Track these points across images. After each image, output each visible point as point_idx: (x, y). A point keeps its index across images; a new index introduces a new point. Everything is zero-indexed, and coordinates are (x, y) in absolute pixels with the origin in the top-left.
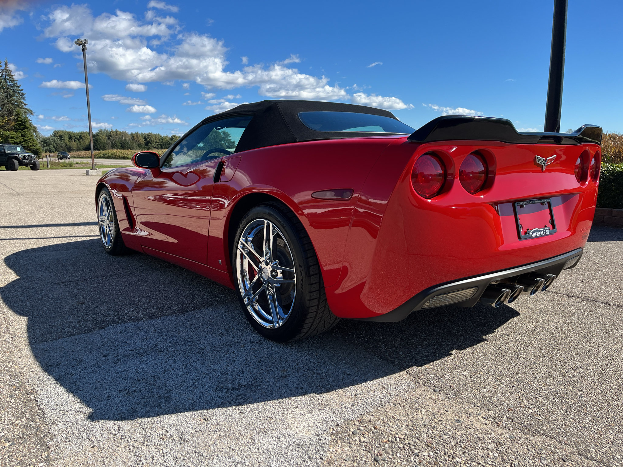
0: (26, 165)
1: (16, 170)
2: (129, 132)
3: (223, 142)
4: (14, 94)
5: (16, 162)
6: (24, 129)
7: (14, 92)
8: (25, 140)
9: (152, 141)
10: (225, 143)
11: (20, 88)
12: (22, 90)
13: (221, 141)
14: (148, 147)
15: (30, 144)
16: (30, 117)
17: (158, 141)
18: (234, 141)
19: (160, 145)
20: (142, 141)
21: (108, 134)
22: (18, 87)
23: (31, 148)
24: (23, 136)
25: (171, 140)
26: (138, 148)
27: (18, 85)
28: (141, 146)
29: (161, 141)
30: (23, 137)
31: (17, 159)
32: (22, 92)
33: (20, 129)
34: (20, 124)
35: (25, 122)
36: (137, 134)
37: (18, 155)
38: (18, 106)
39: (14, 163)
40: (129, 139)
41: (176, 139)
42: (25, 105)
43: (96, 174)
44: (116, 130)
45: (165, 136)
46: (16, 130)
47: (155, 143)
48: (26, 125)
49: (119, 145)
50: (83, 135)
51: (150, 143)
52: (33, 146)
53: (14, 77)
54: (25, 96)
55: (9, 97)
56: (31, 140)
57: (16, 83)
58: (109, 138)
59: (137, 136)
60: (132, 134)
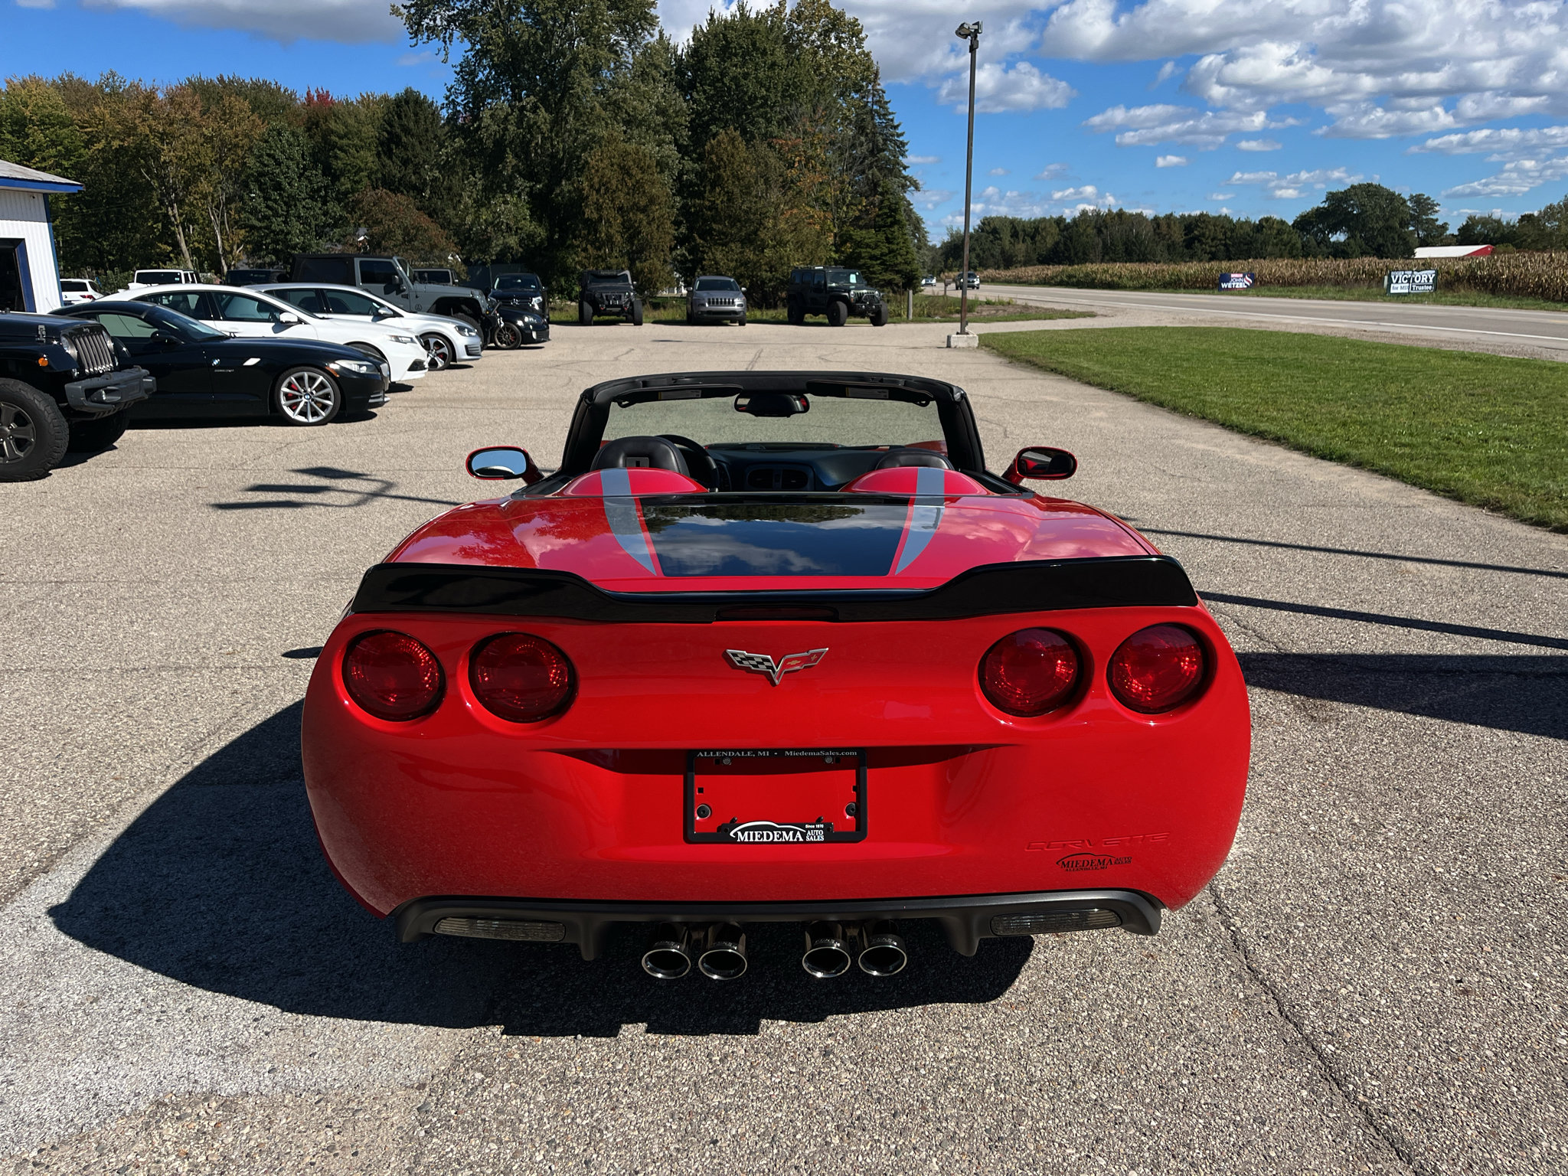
0: (862, 315)
1: (842, 325)
2: (1149, 213)
3: (1411, 228)
4: (885, 144)
5: (843, 307)
6: (892, 224)
7: (885, 140)
8: (891, 251)
9: (1203, 235)
10: (1417, 230)
11: (899, 131)
12: (902, 134)
13: (1404, 224)
14: (1192, 252)
15: (900, 259)
16: (910, 196)
17: (1221, 236)
18: (1446, 224)
19: (1225, 245)
20: (1178, 236)
21: (1100, 221)
22: (896, 127)
23: (901, 267)
24: (888, 241)
25: (1258, 231)
26: (1166, 254)
27: (896, 124)
28: (1175, 249)
29: (1229, 233)
30: (889, 243)
31: (846, 300)
32: (901, 139)
33: (884, 226)
34: (886, 214)
35: (896, 211)
36: (1169, 217)
37: (849, 292)
38: (891, 171)
39: (838, 310)
40: (1147, 232)
41: (1271, 228)
42: (905, 168)
43: (964, 345)
44: (1121, 210)
45: (1243, 219)
46: (878, 228)
47: (1213, 240)
48: (898, 217)
49: (1121, 248)
50: (1042, 226)
51: (1199, 241)
52: (906, 263)
53: (888, 105)
54: (906, 147)
55: (875, 151)
56: (903, 252)
57: (892, 120)
58: (1100, 232)
59: (1169, 226)
60: (1156, 219)
